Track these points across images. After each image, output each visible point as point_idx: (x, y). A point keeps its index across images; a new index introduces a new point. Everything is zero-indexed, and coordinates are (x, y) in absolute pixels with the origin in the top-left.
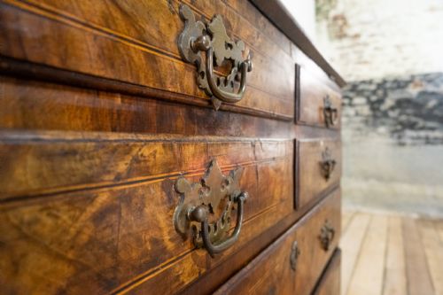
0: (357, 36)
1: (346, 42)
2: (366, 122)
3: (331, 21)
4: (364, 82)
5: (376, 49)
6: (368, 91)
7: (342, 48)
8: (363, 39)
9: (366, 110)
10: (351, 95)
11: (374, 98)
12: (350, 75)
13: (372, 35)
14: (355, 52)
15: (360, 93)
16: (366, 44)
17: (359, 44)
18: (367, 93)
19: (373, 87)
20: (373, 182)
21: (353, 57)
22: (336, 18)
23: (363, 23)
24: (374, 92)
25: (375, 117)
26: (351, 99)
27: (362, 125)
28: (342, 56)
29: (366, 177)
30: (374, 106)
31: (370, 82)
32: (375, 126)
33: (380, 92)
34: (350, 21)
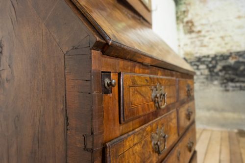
0: (199, 32)
1: (193, 35)
2: (207, 78)
3: (185, 24)
4: (204, 57)
5: (210, 38)
6: (207, 61)
7: (192, 38)
8: (203, 33)
9: (206, 72)
10: (198, 63)
11: (210, 65)
12: (197, 53)
13: (208, 31)
14: (199, 41)
15: (203, 63)
16: (204, 36)
17: (201, 36)
18: (206, 63)
19: (210, 59)
20: (212, 112)
21: (198, 43)
22: (187, 22)
23: (202, 25)
24: (210, 62)
25: (212, 75)
26: (198, 66)
27: (205, 80)
28: (192, 43)
29: (209, 109)
30: (211, 69)
31: (208, 56)
32: (212, 80)
33: (214, 62)
34: (195, 24)
